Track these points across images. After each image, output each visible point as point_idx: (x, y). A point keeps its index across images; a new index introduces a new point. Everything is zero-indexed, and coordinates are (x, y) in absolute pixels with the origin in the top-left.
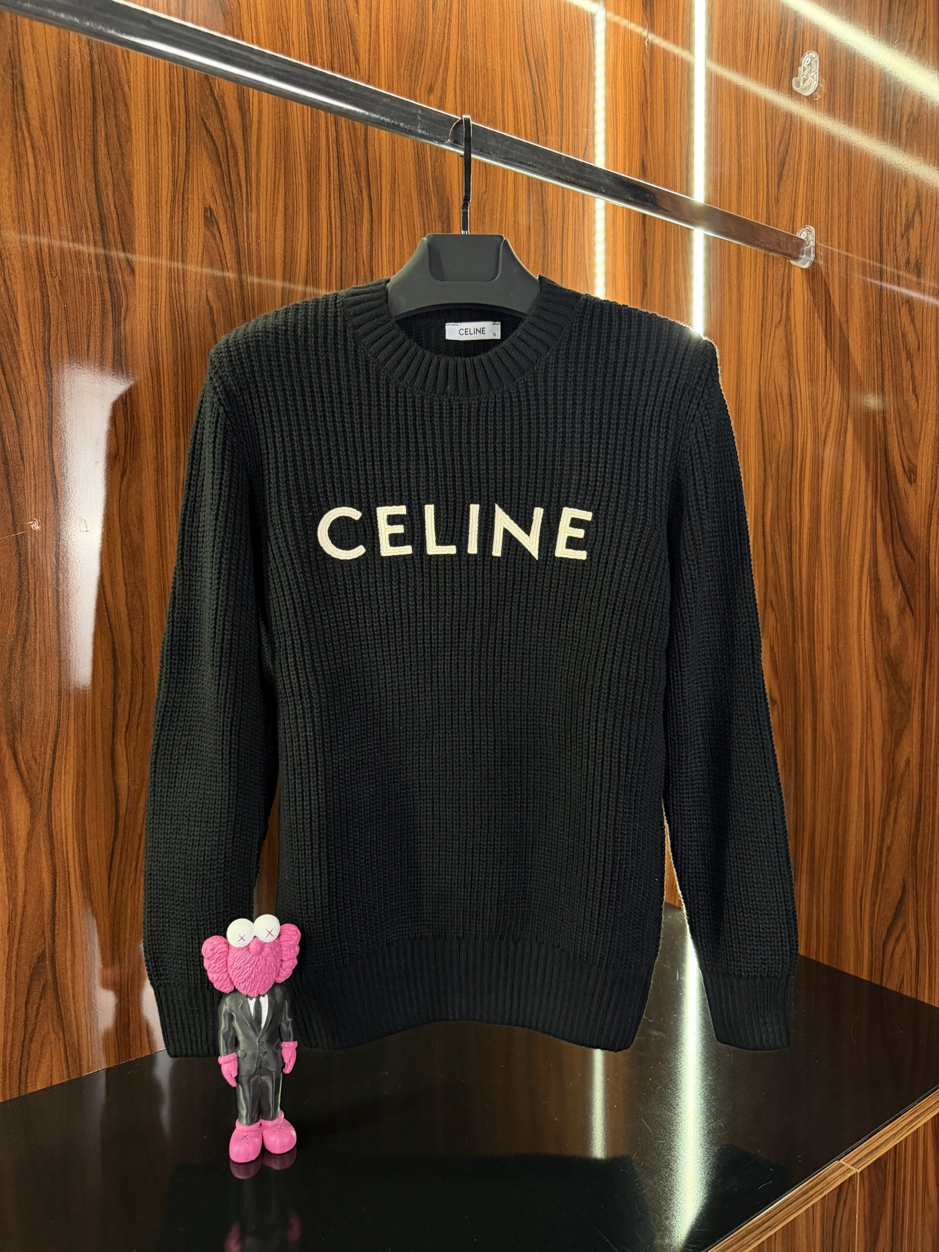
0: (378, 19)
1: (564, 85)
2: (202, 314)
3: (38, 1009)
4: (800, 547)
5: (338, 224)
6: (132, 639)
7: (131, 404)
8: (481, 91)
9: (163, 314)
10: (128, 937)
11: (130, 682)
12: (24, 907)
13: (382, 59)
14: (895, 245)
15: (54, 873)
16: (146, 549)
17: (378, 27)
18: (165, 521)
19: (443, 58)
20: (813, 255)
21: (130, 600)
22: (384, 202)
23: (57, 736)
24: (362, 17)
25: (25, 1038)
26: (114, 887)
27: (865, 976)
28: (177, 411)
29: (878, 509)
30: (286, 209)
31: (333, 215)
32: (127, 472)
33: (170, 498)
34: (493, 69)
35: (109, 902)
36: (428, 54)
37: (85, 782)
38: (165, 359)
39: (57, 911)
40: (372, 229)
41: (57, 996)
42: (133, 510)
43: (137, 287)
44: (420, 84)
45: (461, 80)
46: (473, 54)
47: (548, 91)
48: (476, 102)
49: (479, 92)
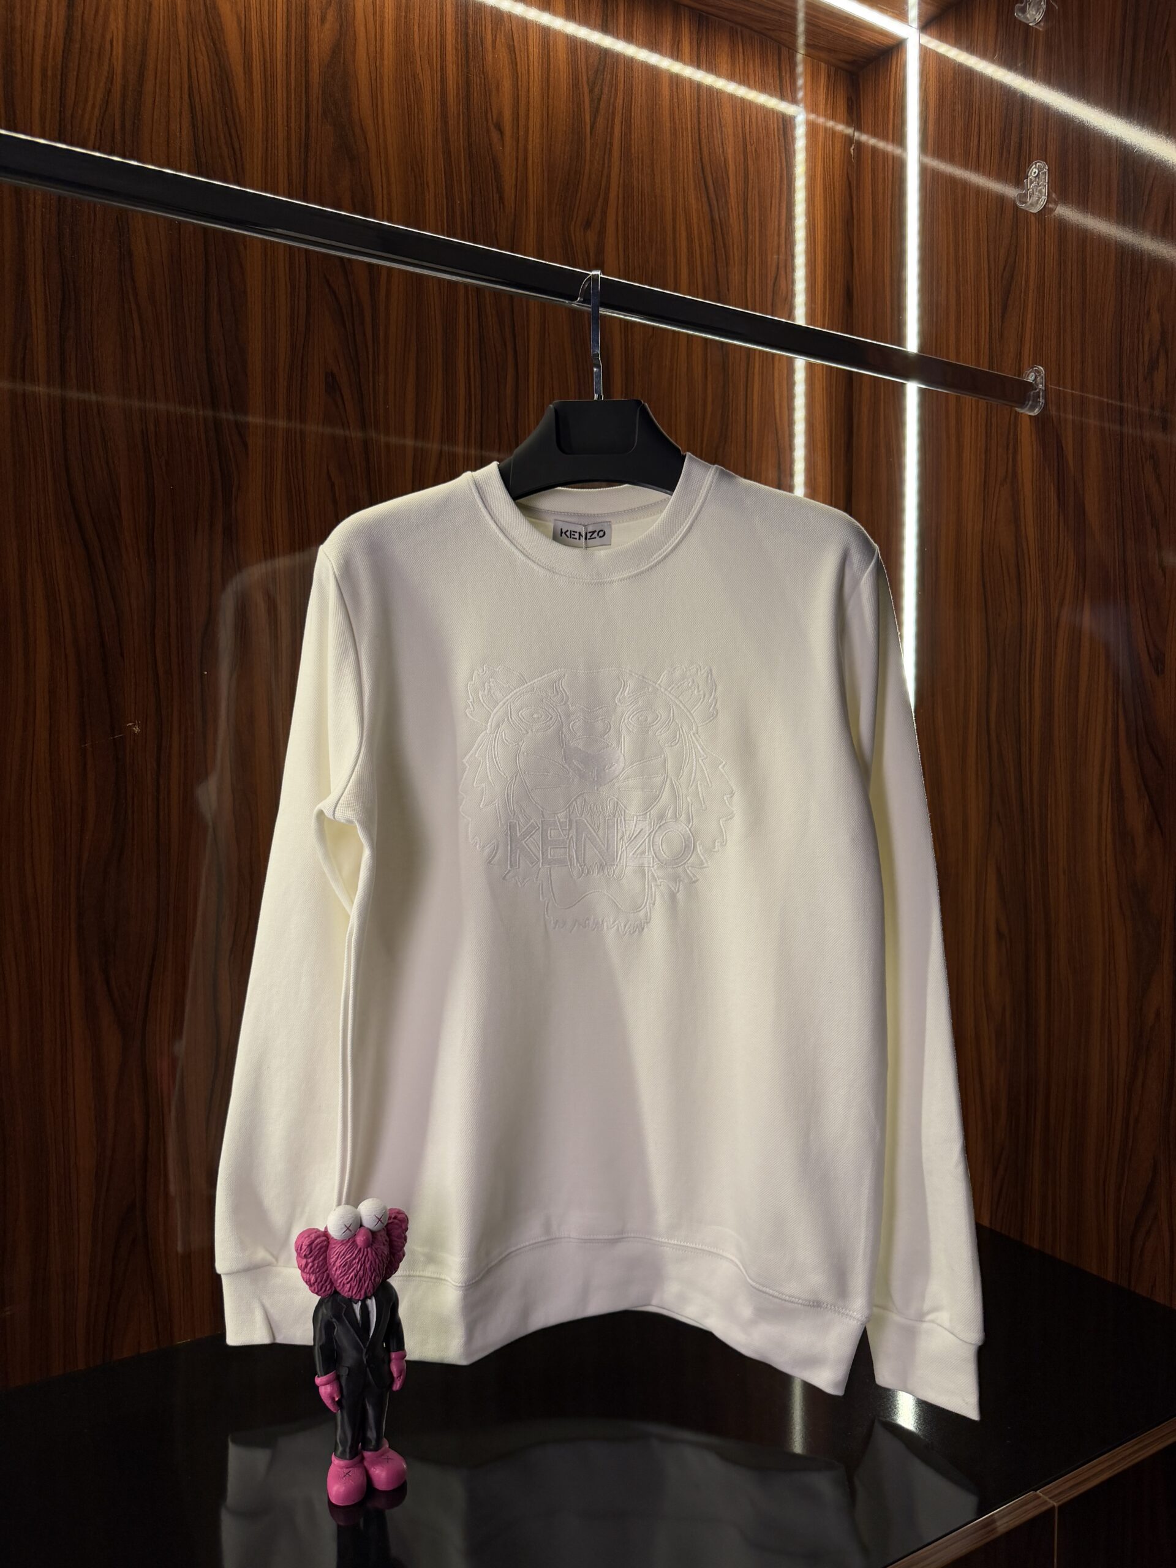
0: (526, 150)
1: (749, 207)
2: (322, 490)
3: (126, 1267)
4: (1030, 749)
5: (478, 385)
6: (239, 852)
8: (647, 221)
9: (278, 490)
12: (114, 1151)
13: (531, 194)
14: (1137, 388)
15: (147, 1115)
16: (257, 752)
17: (526, 159)
19: (603, 187)
20: (1042, 400)
21: (237, 809)
22: (531, 356)
23: (154, 958)
24: (508, 149)
25: (111, 1297)
26: (213, 1132)
27: (1110, 1277)
29: (1120, 705)
30: (418, 369)
31: (472, 374)
32: (238, 668)
34: (662, 196)
35: (207, 1148)
36: (585, 184)
39: (149, 1156)
40: (517, 386)
41: (148, 1254)
43: (250, 463)
44: (575, 219)
45: (624, 212)
46: (638, 181)
47: (729, 215)
48: (642, 235)
49: (645, 224)
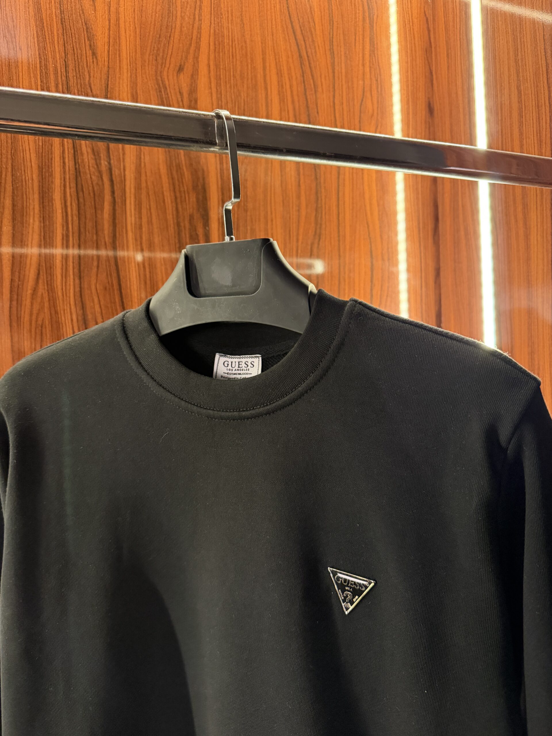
0: (118, 12)
1: (335, 43)
5: (75, 212)
8: (238, 62)
13: (124, 48)
17: (118, 20)
19: (194, 37)
22: (128, 183)
24: (99, 13)
30: (14, 205)
31: (69, 204)
34: (252, 41)
36: (176, 36)
40: (114, 210)
44: (167, 66)
45: (215, 56)
46: (229, 29)
47: (316, 52)
48: (233, 75)
49: (236, 65)
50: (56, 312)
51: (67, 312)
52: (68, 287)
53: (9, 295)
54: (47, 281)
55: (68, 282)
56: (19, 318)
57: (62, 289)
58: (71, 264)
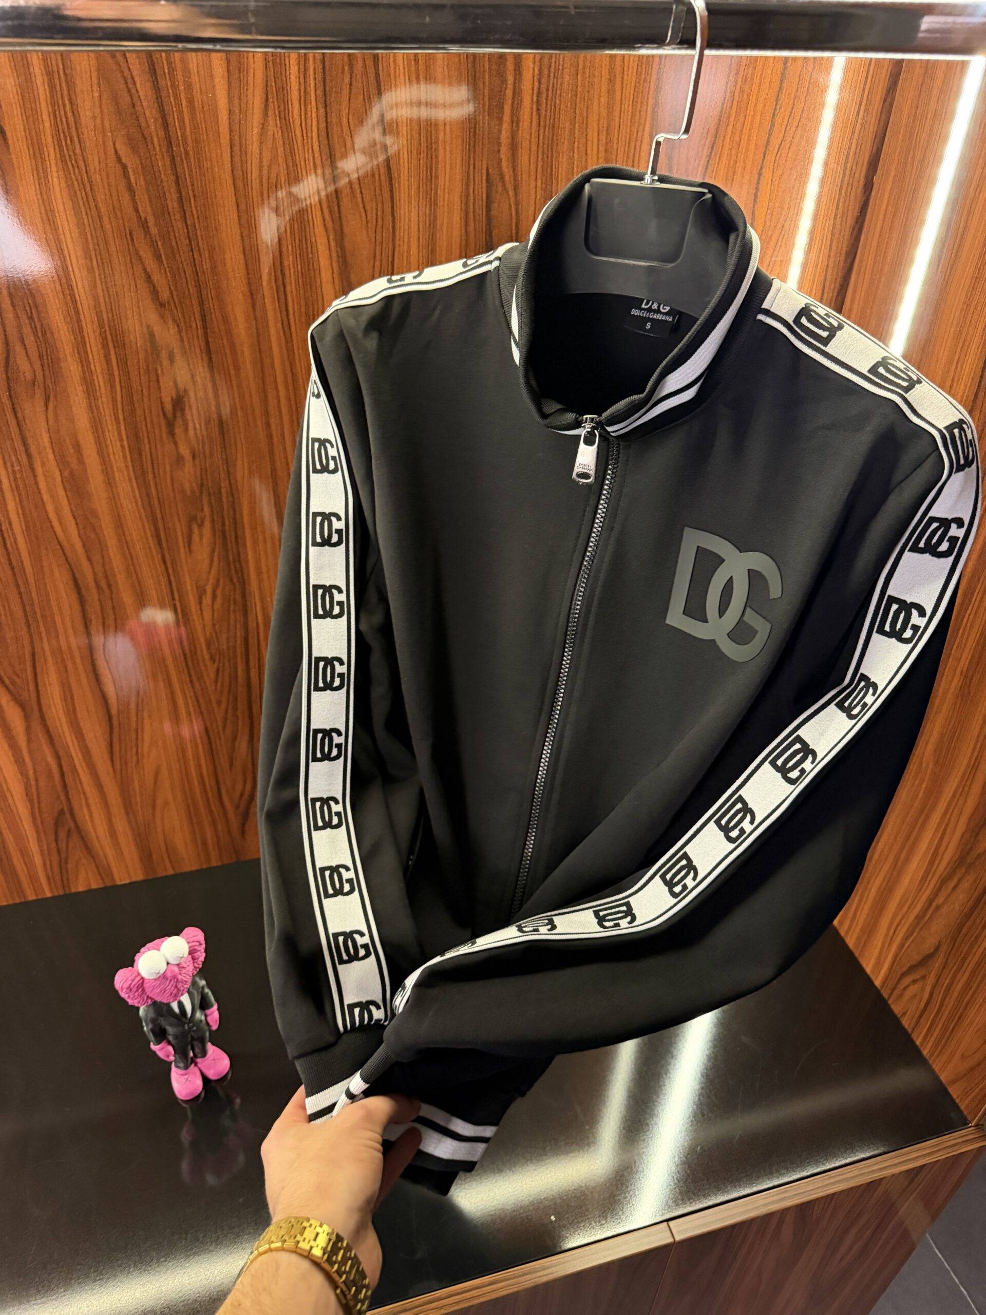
2: (112, 180)
3: (67, 843)
6: (93, 568)
7: (39, 318)
9: (57, 189)
10: (138, 800)
11: (99, 608)
12: (37, 781)
15: (58, 758)
16: (91, 479)
18: (107, 446)
21: (82, 532)
23: (33, 654)
25: (60, 861)
26: (118, 767)
28: (99, 315)
32: (51, 398)
33: (109, 422)
35: (115, 777)
37: (71, 691)
38: (72, 252)
39: (67, 782)
41: (82, 838)
42: (68, 440)
43: (13, 156)
50: (295, 164)
51: (309, 164)
52: (309, 121)
53: (228, 137)
54: (279, 112)
55: (310, 114)
56: (244, 173)
57: (301, 124)
58: (312, 81)
